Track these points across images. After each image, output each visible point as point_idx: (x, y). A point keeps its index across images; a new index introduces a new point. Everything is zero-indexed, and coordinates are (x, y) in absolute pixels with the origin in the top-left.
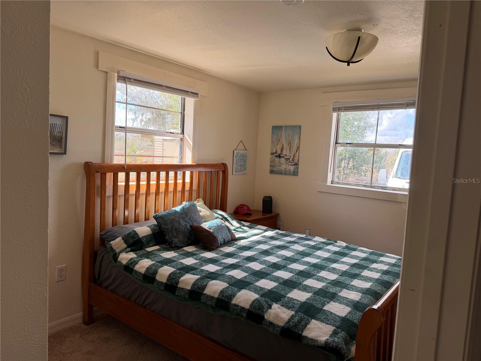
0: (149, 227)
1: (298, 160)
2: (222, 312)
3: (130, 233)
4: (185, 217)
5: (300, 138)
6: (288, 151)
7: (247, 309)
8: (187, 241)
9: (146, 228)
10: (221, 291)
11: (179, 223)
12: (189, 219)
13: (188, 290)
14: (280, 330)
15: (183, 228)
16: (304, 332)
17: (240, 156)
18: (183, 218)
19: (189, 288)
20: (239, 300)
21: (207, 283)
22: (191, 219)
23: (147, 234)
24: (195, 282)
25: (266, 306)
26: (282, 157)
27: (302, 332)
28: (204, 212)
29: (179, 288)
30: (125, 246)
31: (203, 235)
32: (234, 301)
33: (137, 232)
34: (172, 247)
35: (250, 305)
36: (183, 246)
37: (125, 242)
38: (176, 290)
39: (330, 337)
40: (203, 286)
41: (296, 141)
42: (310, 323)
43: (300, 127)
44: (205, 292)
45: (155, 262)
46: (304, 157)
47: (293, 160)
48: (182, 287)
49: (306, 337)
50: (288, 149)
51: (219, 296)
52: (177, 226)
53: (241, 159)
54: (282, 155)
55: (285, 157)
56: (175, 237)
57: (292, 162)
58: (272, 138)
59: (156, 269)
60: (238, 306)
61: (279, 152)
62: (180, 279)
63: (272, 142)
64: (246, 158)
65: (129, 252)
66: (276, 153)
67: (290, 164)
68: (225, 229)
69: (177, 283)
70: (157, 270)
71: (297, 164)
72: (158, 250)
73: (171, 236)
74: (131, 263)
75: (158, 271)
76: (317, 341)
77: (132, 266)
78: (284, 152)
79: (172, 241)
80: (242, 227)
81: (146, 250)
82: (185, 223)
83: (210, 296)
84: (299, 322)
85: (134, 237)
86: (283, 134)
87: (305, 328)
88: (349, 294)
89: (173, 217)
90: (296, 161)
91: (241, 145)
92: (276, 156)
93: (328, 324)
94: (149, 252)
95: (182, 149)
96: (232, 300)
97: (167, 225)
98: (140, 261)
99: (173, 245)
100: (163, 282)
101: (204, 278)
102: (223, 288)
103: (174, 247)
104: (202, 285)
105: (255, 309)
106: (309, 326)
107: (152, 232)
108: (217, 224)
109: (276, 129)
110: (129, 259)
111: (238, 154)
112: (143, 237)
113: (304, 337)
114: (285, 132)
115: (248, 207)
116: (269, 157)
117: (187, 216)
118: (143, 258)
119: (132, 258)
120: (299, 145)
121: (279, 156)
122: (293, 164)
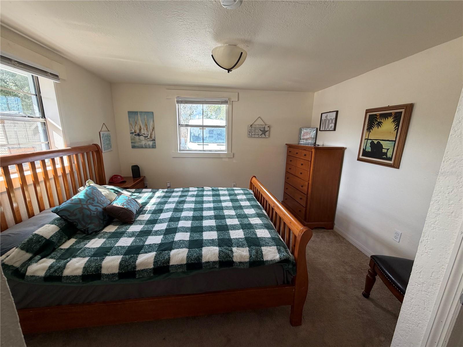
0: (52, 224)
1: (155, 137)
2: (195, 272)
3: (31, 239)
4: (93, 202)
5: (153, 121)
6: (146, 130)
7: (217, 261)
8: (102, 223)
9: (49, 226)
10: (187, 257)
11: (89, 210)
12: (98, 203)
13: (150, 269)
14: (248, 264)
15: (95, 213)
16: (264, 258)
17: (105, 137)
18: (92, 204)
19: (152, 266)
20: (207, 258)
21: (169, 255)
22: (99, 202)
23: (54, 232)
24: (155, 259)
25: (230, 252)
26: (141, 135)
27: (263, 258)
28: (104, 192)
29: (139, 271)
30: (29, 255)
31: (120, 213)
32: (204, 260)
33: (41, 234)
34: (88, 234)
35: (218, 257)
36: (101, 228)
37: (27, 251)
38: (136, 274)
39: (279, 254)
40: (167, 259)
41: (151, 123)
42: (263, 250)
43: (153, 113)
44: (171, 264)
45: (89, 258)
46: (158, 135)
47: (151, 137)
48: (142, 268)
49: (267, 261)
50: (145, 129)
51: (188, 261)
52: (89, 212)
53: (106, 139)
54: (140, 134)
55: (144, 135)
56: (89, 224)
57: (150, 138)
58: (129, 121)
59: (97, 264)
60: (209, 262)
61: (138, 132)
62: (135, 263)
63: (130, 124)
64: (110, 138)
65: (39, 260)
66: (135, 132)
67: (148, 140)
68: (133, 201)
69: (135, 267)
70: (99, 265)
71: (154, 140)
72: (77, 242)
73: (84, 224)
74: (55, 271)
75: (102, 265)
76: (275, 260)
77: (58, 274)
78: (142, 132)
79: (87, 228)
80: (133, 194)
81: (62, 249)
82: (95, 208)
83: (178, 265)
84: (257, 253)
85: (40, 242)
86: (139, 118)
87: (262, 255)
88: (254, 220)
89: (80, 206)
90: (153, 138)
91: (104, 128)
92: (135, 135)
93: (270, 246)
94: (68, 249)
95: (47, 134)
96: (201, 260)
97: (76, 215)
98: (68, 264)
99: (90, 232)
100: (115, 274)
101: (161, 252)
102: (186, 254)
103: (92, 233)
104: (165, 259)
105: (224, 258)
106: (264, 253)
107: (60, 227)
108: (125, 199)
109: (132, 114)
110: (47, 268)
111: (103, 135)
112: (51, 237)
113: (266, 261)
114: (140, 117)
115: (120, 176)
116: (129, 136)
117: (94, 200)
118: (69, 259)
119: (52, 264)
120: (154, 126)
121: (139, 135)
122: (151, 140)
